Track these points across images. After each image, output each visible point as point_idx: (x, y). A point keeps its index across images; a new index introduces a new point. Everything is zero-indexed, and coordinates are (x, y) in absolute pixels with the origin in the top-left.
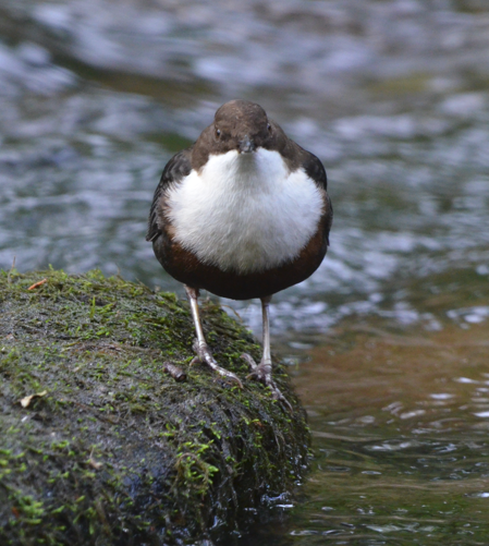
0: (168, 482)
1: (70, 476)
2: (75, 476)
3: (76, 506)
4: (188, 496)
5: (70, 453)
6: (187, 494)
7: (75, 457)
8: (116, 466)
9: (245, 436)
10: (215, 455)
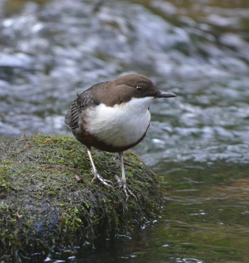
0: (57, 225)
1: (4, 220)
2: (7, 220)
3: (4, 233)
4: (65, 231)
5: (8, 210)
6: (65, 230)
7: (10, 213)
8: (31, 217)
9: (104, 207)
10: (86, 215)
